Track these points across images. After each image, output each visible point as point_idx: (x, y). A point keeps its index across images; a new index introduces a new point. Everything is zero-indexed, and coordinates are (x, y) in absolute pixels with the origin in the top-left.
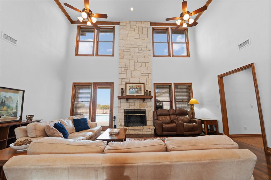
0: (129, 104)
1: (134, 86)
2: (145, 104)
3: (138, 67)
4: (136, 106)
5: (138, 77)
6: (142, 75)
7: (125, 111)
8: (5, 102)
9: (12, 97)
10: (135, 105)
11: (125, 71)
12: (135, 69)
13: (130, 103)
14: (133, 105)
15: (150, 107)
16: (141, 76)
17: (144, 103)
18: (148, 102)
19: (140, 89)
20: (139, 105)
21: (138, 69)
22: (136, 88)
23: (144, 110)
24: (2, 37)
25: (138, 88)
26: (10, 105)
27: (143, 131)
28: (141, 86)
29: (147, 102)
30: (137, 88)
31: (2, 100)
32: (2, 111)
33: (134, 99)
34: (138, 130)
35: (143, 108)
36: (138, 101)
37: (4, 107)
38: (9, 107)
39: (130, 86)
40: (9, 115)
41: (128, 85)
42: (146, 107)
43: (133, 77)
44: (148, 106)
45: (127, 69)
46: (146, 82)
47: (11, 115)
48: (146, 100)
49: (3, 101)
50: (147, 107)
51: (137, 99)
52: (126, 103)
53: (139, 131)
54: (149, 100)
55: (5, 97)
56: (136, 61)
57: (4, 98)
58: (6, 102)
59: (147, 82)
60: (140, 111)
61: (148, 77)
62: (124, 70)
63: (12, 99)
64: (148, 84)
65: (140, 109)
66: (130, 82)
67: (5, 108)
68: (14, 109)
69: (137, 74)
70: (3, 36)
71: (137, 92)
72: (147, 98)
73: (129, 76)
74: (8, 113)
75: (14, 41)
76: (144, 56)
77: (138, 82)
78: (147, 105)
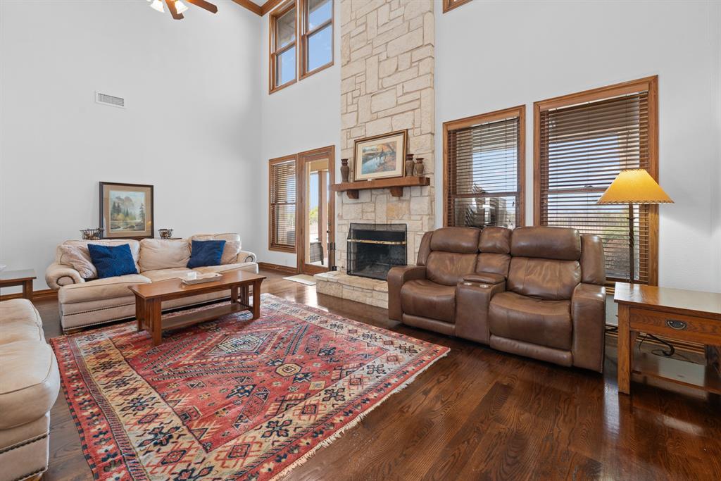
0: (360, 206)
1: (375, 147)
2: (404, 205)
3: (390, 76)
4: (377, 212)
5: (389, 112)
6: (401, 100)
7: (352, 228)
8: (119, 206)
9: (131, 197)
10: (375, 209)
11: (355, 100)
12: (380, 87)
13: (364, 206)
14: (370, 210)
15: (419, 218)
16: (397, 105)
17: (400, 205)
18: (413, 199)
19: (391, 154)
20: (385, 209)
21: (388, 82)
22: (382, 154)
23: (401, 229)
24: (97, 101)
25: (387, 150)
26: (129, 212)
27: (372, 297)
28: (394, 143)
29: (409, 201)
30: (382, 152)
31: (114, 203)
32: (116, 220)
33: (374, 192)
34: (360, 290)
35: (397, 222)
36: (385, 196)
37: (118, 215)
38: (127, 215)
39: (367, 149)
40: (130, 227)
41: (361, 146)
42: (405, 217)
43: (375, 117)
44: (412, 212)
45: (360, 95)
46: (413, 124)
47: (132, 227)
48: (405, 191)
49: (116, 205)
50: (410, 219)
51: (380, 191)
52: (354, 204)
53: (363, 293)
54: (416, 192)
55: (119, 198)
56: (383, 57)
57: (116, 200)
58: (122, 207)
59: (417, 125)
60: (389, 229)
61: (418, 102)
62: (353, 98)
63: (131, 201)
64: (417, 131)
65: (389, 223)
66: (368, 136)
67: (121, 216)
68: (137, 217)
69: (385, 101)
70: (97, 98)
71: (383, 167)
72: (410, 186)
73: (365, 116)
74: (127, 225)
75: (120, 101)
76: (406, 25)
77: (388, 131)
78: (409, 210)
